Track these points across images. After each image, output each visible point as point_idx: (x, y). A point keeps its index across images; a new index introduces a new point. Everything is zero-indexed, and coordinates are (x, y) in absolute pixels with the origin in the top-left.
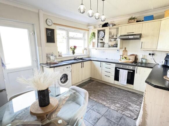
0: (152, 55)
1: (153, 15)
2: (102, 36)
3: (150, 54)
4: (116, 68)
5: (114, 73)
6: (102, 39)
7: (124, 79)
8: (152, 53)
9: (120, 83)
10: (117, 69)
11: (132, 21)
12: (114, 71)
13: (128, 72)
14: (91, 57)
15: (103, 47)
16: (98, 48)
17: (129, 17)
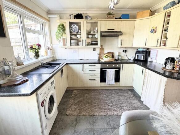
0: (125, 52)
1: (129, 15)
2: (76, 30)
3: (123, 51)
4: (101, 69)
5: (100, 75)
6: (76, 35)
7: (111, 79)
8: (125, 49)
9: (108, 84)
10: (103, 69)
11: (111, 17)
12: (100, 72)
13: (115, 70)
14: (58, 59)
15: (78, 45)
16: (72, 47)
17: (108, 12)
